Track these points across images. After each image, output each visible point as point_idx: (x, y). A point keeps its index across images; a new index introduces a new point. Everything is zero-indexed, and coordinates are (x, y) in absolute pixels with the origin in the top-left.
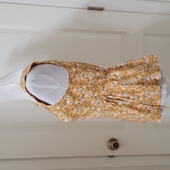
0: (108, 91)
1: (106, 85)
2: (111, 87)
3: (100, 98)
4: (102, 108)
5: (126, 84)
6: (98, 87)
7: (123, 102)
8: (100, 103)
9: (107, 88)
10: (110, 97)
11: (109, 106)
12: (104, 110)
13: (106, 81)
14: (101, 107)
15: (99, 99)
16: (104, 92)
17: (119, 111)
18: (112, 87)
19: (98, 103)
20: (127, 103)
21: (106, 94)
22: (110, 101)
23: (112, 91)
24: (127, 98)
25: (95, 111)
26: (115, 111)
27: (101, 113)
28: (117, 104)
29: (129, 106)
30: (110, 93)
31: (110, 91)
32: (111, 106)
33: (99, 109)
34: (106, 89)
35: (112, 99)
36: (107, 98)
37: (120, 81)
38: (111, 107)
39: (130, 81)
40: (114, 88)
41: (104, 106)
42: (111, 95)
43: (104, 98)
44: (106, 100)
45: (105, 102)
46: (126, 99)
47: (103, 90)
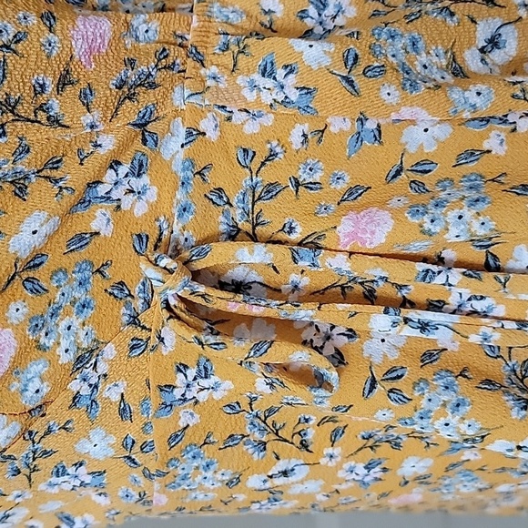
0: (214, 179)
1: (179, 96)
2: (251, 128)
3: (96, 283)
4: (133, 430)
5: (449, 78)
6: (55, 122)
7: (424, 327)
8: (110, 351)
9: (194, 134)
10: (247, 260)
11: (228, 384)
12: (160, 446)
13: (176, 55)
14: (124, 412)
15: (80, 295)
16: (152, 194)
17: (351, 440)
18: (269, 120)
19: (67, 359)
20: (475, 339)
21: (180, 230)
22: (250, 320)
23: (267, 176)
24: (471, 270)
25: (46, 464)
26: (304, 446)
27: (126, 482)
28: (339, 359)
29: (499, 369)
30: (237, 214)
31: (236, 182)
32: (261, 385)
33: (97, 435)
34: (173, 148)
35: (275, 291)
36: (196, 276)
37: (367, 39)
38: (260, 407)
39: (494, 42)
40: (295, 139)
41: (155, 399)
42: (254, 238)
43: (151, 273)
44: (191, 307)
45: (172, 332)
46: (457, 287)
47: (138, 170)
